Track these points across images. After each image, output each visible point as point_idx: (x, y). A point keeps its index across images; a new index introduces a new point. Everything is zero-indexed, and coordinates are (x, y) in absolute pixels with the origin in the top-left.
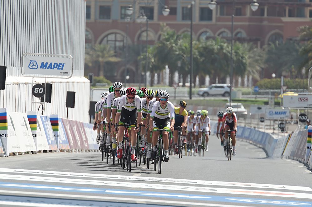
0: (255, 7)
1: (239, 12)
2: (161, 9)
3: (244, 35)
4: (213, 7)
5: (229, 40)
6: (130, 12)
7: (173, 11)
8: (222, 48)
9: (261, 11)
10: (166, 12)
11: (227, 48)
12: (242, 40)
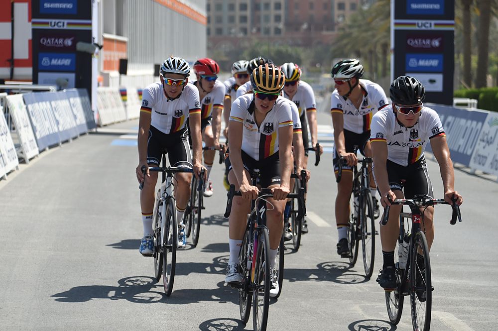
0: (305, 26)
1: (297, 29)
2: (252, 29)
3: (300, 42)
4: (281, 26)
5: (292, 46)
6: (233, 31)
7: (259, 30)
8: (287, 51)
9: (309, 29)
10: (254, 30)
11: (290, 50)
12: (299, 45)
